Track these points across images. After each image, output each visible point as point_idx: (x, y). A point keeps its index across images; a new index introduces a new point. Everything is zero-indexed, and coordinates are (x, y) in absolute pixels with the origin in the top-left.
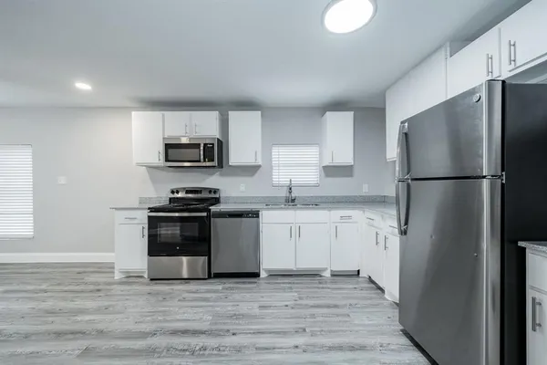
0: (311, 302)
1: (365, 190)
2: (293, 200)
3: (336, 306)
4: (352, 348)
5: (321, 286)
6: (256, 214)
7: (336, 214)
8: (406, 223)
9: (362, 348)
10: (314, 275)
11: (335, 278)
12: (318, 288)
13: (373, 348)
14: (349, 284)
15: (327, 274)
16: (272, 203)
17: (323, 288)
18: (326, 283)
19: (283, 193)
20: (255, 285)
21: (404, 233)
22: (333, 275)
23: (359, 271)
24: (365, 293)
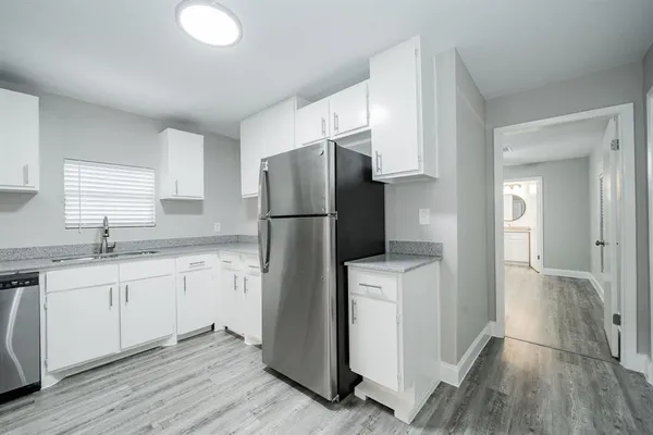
0: (154, 387)
1: (217, 230)
2: (110, 249)
3: (191, 377)
4: (219, 414)
5: (166, 360)
6: (31, 280)
7: (185, 261)
8: (268, 260)
9: (230, 407)
10: (151, 350)
11: (184, 343)
12: (162, 364)
13: (241, 401)
14: (203, 345)
15: (173, 342)
16: (63, 257)
17: (168, 362)
18: (172, 354)
19: (92, 238)
20: (31, 407)
21: (265, 270)
22: (179, 342)
23: (213, 326)
24: (223, 348)
